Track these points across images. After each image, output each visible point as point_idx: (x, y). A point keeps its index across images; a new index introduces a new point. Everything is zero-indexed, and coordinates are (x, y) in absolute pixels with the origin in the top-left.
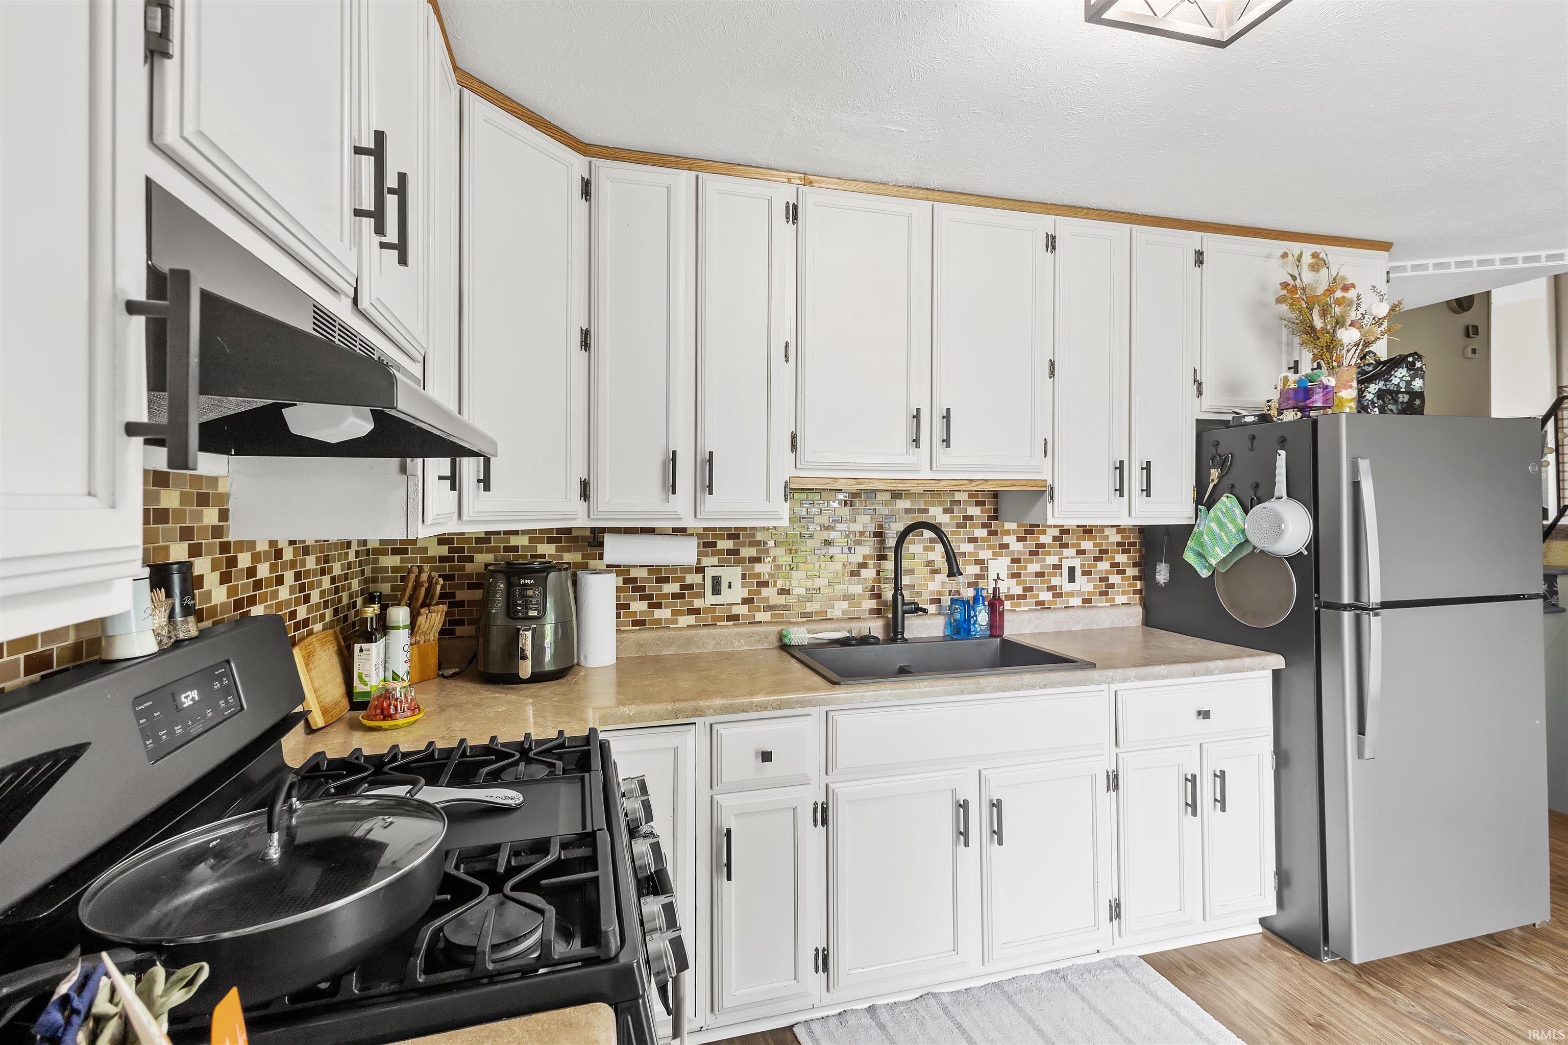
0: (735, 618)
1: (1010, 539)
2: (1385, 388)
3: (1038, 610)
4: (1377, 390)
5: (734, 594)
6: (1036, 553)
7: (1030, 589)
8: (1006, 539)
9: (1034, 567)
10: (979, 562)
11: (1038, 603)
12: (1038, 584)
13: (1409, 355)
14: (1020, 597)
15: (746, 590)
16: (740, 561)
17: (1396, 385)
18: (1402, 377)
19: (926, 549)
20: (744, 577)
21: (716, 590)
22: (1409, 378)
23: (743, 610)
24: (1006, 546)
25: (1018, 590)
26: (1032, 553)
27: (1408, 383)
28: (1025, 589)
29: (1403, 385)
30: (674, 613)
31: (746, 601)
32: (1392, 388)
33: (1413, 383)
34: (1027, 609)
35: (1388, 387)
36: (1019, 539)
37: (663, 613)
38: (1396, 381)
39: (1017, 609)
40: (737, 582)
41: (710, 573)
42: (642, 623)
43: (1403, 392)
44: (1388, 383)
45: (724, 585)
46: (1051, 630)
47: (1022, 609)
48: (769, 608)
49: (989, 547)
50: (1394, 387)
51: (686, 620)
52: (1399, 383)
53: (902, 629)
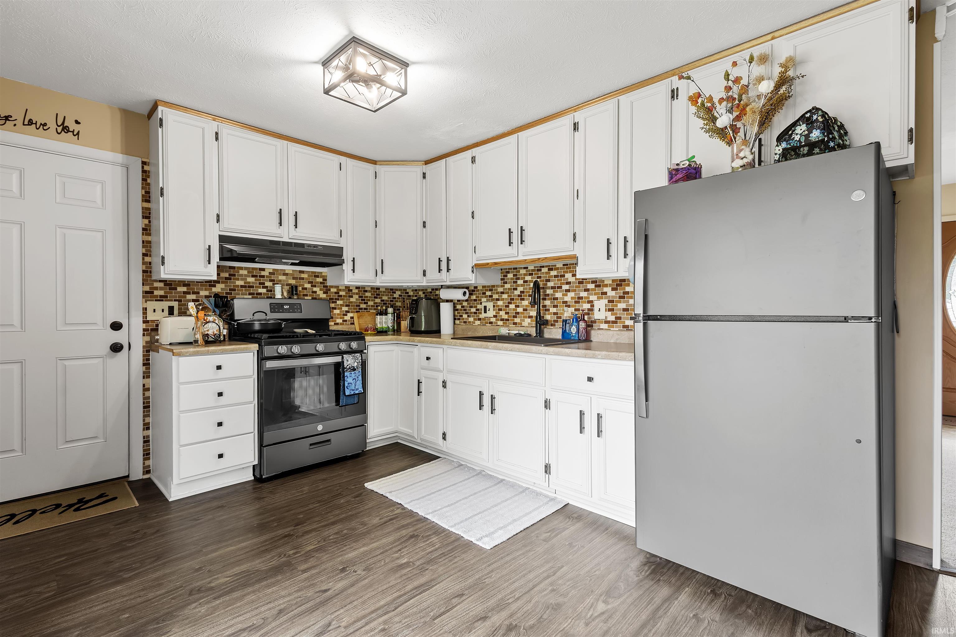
0: (491, 323)
1: (608, 290)
2: (789, 146)
3: (624, 330)
4: (781, 150)
5: (491, 313)
6: (623, 297)
7: (620, 318)
8: (605, 290)
9: (622, 306)
10: (589, 302)
11: (624, 327)
12: (624, 315)
13: (806, 113)
14: (613, 322)
15: (495, 312)
16: (493, 300)
17: (798, 141)
18: (802, 133)
19: (563, 295)
20: (494, 306)
21: (485, 312)
22: (806, 132)
23: (493, 320)
24: (606, 293)
25: (612, 318)
26: (620, 297)
27: (807, 136)
28: (616, 318)
29: (803, 139)
30: (475, 319)
31: (495, 316)
32: (795, 145)
33: (811, 135)
34: (617, 329)
35: (792, 144)
36: (613, 289)
37: (471, 319)
38: (797, 138)
39: (612, 329)
40: (492, 308)
41: (484, 304)
42: (465, 322)
43: (804, 146)
44: (791, 141)
45: (488, 309)
46: (627, 342)
47: (615, 329)
48: (502, 320)
49: (595, 294)
50: (797, 144)
51: (478, 323)
52: (800, 139)
53: (540, 333)
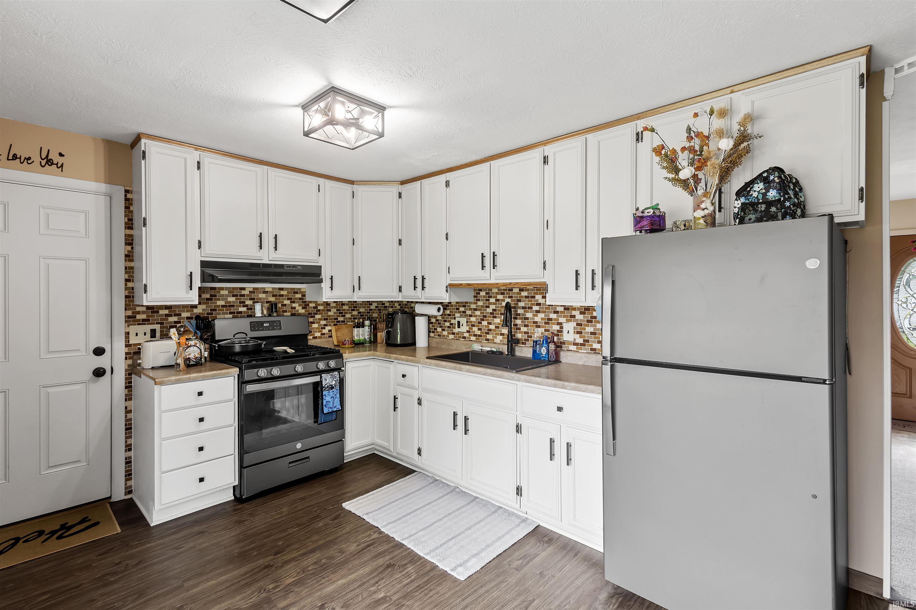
0: (464, 338)
1: (576, 313)
2: (747, 201)
3: (592, 353)
4: (740, 204)
5: (464, 328)
6: (591, 322)
7: (588, 341)
8: (574, 313)
9: (590, 329)
10: (559, 324)
11: (592, 349)
12: (592, 339)
13: (764, 172)
14: (582, 345)
15: (468, 327)
16: (466, 316)
17: (756, 198)
18: (760, 191)
19: (533, 315)
20: (467, 322)
21: (459, 327)
22: (764, 191)
23: (466, 335)
24: (574, 316)
25: (581, 341)
26: (588, 321)
27: (764, 195)
28: (584, 341)
29: (760, 197)
30: (448, 333)
31: (468, 332)
32: (753, 201)
33: (768, 194)
34: (585, 351)
35: (750, 200)
36: (581, 313)
37: (445, 333)
38: (755, 194)
39: (580, 351)
40: (465, 324)
41: (457, 319)
42: (439, 335)
43: (761, 203)
44: (749, 197)
45: (461, 325)
46: (595, 365)
47: (583, 351)
48: (475, 335)
49: (564, 317)
50: (755, 200)
51: (451, 336)
52: (757, 196)
53: (511, 351)
